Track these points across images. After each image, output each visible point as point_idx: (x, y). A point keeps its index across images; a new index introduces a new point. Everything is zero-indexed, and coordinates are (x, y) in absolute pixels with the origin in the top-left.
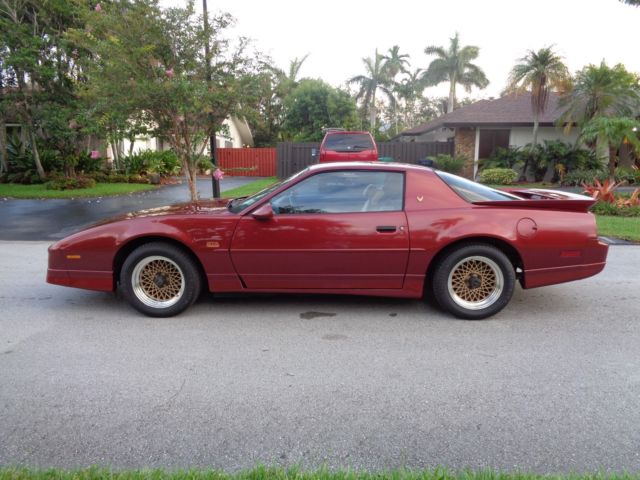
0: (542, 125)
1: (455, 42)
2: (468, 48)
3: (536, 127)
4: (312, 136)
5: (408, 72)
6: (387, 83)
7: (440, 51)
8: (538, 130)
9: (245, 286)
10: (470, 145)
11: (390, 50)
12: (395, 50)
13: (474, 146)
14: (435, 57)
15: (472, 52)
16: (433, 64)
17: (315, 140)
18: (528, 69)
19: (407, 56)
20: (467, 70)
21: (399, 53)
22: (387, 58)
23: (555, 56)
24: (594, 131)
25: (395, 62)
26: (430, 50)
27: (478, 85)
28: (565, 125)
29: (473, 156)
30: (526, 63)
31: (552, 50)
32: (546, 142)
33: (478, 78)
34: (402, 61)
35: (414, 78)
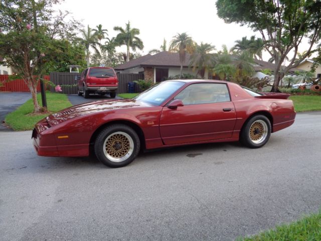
0: (184, 67)
1: (128, 26)
2: (134, 29)
3: (181, 68)
4: (60, 69)
5: (108, 39)
6: (94, 43)
7: (121, 29)
8: (183, 69)
9: (164, 144)
10: (152, 75)
11: (97, 27)
12: (100, 27)
13: (153, 76)
14: (119, 32)
15: (136, 31)
16: (118, 36)
17: (62, 72)
18: (177, 41)
19: (106, 30)
20: (134, 40)
21: (102, 28)
22: (96, 30)
23: (188, 36)
24: (219, 70)
25: (100, 33)
26: (116, 29)
27: (139, 47)
28: (192, 67)
29: (154, 81)
30: (176, 39)
31: (187, 34)
32: (184, 74)
33: (139, 44)
34: (103, 33)
35: (111, 42)
